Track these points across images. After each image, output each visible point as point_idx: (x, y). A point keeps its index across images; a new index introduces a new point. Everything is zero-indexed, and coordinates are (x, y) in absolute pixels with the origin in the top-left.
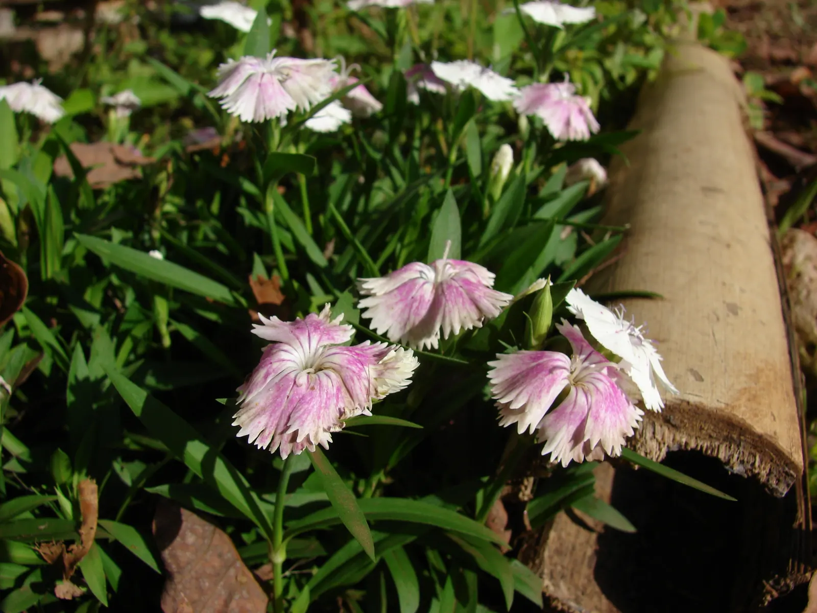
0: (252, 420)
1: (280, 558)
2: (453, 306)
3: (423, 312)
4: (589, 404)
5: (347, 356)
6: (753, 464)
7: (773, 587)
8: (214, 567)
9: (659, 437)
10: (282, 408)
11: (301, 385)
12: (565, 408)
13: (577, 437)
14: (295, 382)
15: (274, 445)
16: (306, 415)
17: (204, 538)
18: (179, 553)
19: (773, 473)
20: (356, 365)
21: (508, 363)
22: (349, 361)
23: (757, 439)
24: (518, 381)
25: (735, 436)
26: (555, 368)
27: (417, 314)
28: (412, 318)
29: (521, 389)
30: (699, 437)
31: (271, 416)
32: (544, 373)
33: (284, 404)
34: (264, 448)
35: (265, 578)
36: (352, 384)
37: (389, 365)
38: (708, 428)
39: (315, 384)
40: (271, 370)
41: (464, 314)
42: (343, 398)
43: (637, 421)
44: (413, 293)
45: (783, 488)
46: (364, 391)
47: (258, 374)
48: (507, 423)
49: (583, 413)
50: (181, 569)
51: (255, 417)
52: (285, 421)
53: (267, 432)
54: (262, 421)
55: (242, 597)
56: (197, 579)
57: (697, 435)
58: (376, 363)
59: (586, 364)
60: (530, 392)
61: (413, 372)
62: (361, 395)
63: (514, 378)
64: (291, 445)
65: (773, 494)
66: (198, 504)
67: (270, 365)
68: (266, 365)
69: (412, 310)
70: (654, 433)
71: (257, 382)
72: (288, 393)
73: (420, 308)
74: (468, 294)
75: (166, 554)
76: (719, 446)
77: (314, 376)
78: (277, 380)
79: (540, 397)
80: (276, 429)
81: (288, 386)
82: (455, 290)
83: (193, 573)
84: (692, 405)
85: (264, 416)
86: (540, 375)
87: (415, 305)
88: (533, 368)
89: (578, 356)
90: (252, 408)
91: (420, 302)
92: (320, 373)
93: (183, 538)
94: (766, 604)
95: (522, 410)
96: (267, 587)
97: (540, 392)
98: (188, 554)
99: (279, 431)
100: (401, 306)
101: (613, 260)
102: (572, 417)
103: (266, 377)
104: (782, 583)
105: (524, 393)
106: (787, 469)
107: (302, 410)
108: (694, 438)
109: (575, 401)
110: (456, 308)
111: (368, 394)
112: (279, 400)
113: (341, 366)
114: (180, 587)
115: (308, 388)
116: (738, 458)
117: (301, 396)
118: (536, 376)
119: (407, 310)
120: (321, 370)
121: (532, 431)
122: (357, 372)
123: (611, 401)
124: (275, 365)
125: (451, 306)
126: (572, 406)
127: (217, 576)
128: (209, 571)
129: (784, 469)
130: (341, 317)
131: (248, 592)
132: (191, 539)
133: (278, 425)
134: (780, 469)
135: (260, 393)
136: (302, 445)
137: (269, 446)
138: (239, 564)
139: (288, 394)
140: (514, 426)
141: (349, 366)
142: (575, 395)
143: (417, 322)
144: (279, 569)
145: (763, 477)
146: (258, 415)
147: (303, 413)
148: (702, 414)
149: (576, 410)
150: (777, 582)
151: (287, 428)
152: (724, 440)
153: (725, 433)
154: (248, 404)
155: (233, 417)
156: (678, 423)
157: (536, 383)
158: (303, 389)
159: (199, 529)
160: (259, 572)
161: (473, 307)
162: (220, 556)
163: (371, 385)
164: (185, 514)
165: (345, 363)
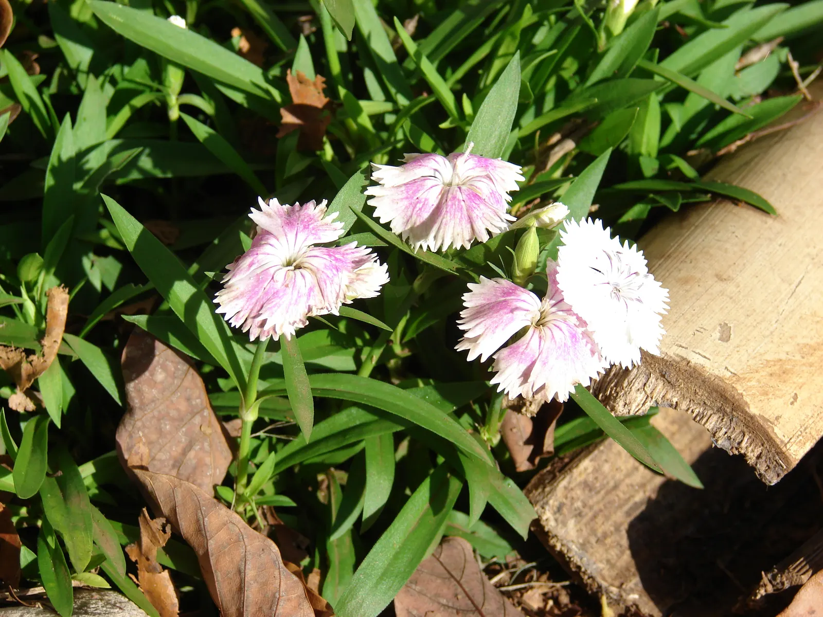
0: (231, 301)
1: (251, 416)
2: (451, 219)
3: (426, 215)
4: (541, 349)
5: (325, 261)
6: (739, 443)
7: (770, 582)
8: (178, 410)
9: (648, 390)
10: (258, 297)
11: (277, 281)
12: (518, 347)
13: (526, 376)
14: (273, 278)
15: (246, 326)
16: (276, 308)
17: (174, 378)
18: (145, 388)
19: (761, 458)
20: (331, 270)
21: (483, 291)
22: (326, 266)
23: (749, 419)
24: (484, 311)
25: (728, 410)
26: (517, 308)
27: (419, 215)
28: (414, 217)
29: (482, 319)
30: (693, 401)
31: (248, 301)
32: (505, 311)
33: (261, 294)
34: (237, 327)
35: (233, 434)
36: (325, 286)
37: (361, 277)
38: (702, 394)
39: (290, 282)
40: (256, 261)
41: (458, 230)
42: (314, 296)
43: (598, 373)
44: (419, 195)
45: (772, 475)
46: (335, 295)
47: (244, 260)
48: (460, 348)
49: (534, 356)
50: (143, 406)
51: (234, 299)
52: (259, 308)
53: (241, 314)
54: (240, 304)
55: (202, 449)
56: (159, 420)
57: (692, 398)
58: (351, 270)
59: (554, 309)
60: (487, 326)
61: (381, 287)
62: (331, 297)
63: (482, 306)
64: (260, 329)
65: (762, 479)
66: (174, 341)
67: (256, 256)
68: (253, 255)
69: (415, 212)
70: (645, 385)
71: (242, 268)
72: (266, 284)
73: (423, 210)
74: (467, 210)
75: (131, 387)
76: (711, 415)
77: (291, 273)
78: (259, 271)
79: (494, 332)
80: (250, 313)
81: (267, 279)
82: (457, 203)
83: (156, 413)
84: (690, 367)
85: (241, 300)
86: (501, 312)
87: (419, 206)
88: (500, 302)
89: (548, 300)
90: (233, 291)
91: (424, 205)
92: (298, 271)
93: (152, 375)
94: (758, 597)
95: (475, 340)
96: (233, 444)
97: (496, 327)
98: (154, 391)
99: (252, 315)
100: (406, 202)
101: (786, 125)
102: (523, 357)
103: (251, 265)
104: (778, 580)
105: (482, 325)
106: (777, 458)
107: (274, 303)
108: (688, 400)
109: (528, 344)
110: (453, 222)
111: (337, 297)
112: (257, 289)
113: (318, 269)
114: (139, 424)
115: (283, 285)
116: (726, 433)
117: (275, 290)
118: (498, 311)
119: (411, 208)
120: (300, 268)
121: (483, 360)
122: (330, 276)
123: (564, 351)
124: (260, 257)
125: (448, 218)
126: (524, 347)
127: (180, 421)
128: (173, 413)
129: (774, 456)
130: (335, 215)
131: (211, 446)
132: (160, 376)
133: (252, 310)
134: (771, 456)
135: (241, 280)
136: (268, 332)
137: (241, 326)
138: (208, 413)
139: (265, 286)
140: (466, 352)
141: (325, 271)
142: (530, 338)
143: (418, 223)
144: (249, 428)
145: (751, 460)
146: (237, 298)
147: (274, 306)
148: (697, 378)
149: (527, 351)
150: (774, 577)
151: (258, 315)
152: (718, 411)
153: (719, 405)
154: (230, 287)
155: (216, 295)
156: (673, 380)
157: (495, 318)
158: (279, 285)
159: (171, 367)
160: (229, 426)
161: (469, 226)
162: (188, 400)
163: (341, 291)
164: (159, 346)
165: (321, 267)
